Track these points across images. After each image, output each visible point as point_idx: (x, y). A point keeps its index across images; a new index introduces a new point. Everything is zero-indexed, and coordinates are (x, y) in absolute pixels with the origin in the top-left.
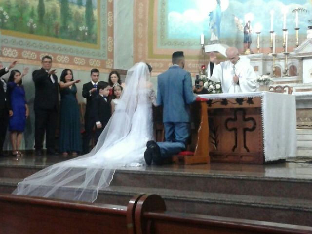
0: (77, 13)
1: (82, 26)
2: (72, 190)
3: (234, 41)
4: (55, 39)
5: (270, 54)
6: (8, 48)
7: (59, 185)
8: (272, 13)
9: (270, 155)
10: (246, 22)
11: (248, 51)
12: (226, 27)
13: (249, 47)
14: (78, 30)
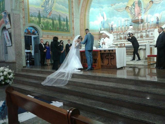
0: (63, 23)
1: (65, 27)
2: (61, 80)
3: (108, 29)
4: (57, 32)
5: (119, 33)
6: (44, 35)
7: (57, 78)
8: (119, 21)
9: (118, 66)
10: (112, 24)
11: (112, 33)
12: (106, 26)
13: (113, 31)
14: (64, 29)
